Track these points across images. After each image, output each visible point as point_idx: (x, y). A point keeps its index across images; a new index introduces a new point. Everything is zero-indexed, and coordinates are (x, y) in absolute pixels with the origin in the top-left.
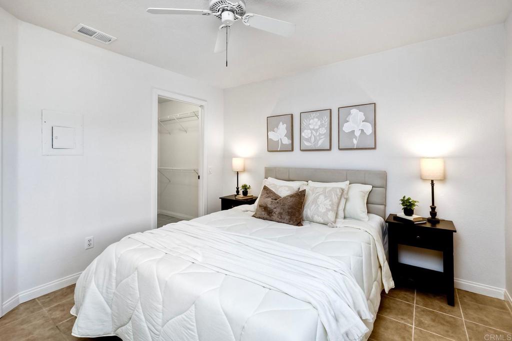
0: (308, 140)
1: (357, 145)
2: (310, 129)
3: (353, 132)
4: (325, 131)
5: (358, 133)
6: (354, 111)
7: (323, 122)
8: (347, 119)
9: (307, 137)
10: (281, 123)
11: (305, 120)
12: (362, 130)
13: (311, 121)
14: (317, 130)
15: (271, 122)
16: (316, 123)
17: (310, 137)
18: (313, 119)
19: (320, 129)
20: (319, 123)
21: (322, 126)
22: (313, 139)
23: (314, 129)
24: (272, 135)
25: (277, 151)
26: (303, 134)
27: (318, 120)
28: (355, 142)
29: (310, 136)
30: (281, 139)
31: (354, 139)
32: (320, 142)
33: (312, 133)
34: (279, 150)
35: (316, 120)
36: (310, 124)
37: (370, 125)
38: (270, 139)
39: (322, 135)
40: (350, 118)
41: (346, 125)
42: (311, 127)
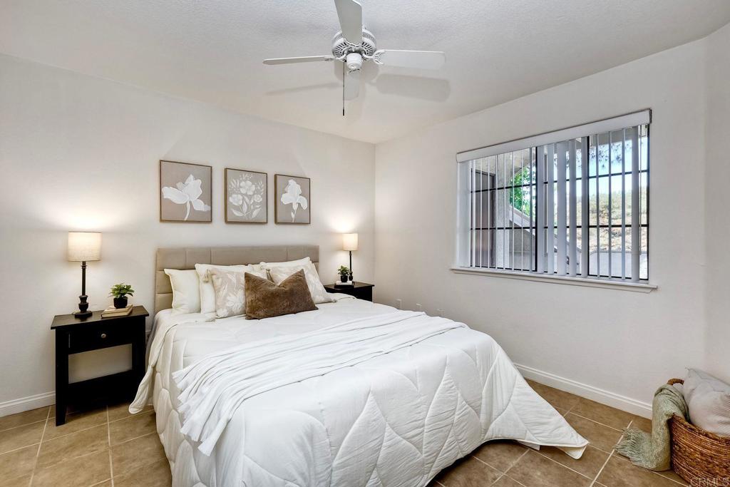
0: (239, 208)
1: (295, 219)
2: (242, 194)
3: (291, 204)
4: (261, 199)
5: (295, 207)
6: (292, 182)
7: (259, 188)
8: (286, 189)
9: (236, 204)
10: (191, 177)
11: (235, 181)
12: (299, 204)
13: (243, 184)
14: (250, 197)
15: (169, 171)
16: (250, 187)
17: (242, 205)
18: (245, 181)
19: (255, 196)
20: (253, 188)
21: (256, 192)
22: (245, 208)
23: (246, 195)
24: (169, 193)
25: (183, 222)
26: (230, 200)
27: (253, 184)
28: (293, 216)
29: (241, 202)
30: (190, 202)
31: (292, 214)
32: (255, 213)
33: (243, 199)
34: (185, 220)
35: (249, 183)
36: (240, 187)
37: (305, 199)
38: (167, 199)
39: (258, 204)
40: (289, 189)
41: (284, 195)
42: (243, 191)
